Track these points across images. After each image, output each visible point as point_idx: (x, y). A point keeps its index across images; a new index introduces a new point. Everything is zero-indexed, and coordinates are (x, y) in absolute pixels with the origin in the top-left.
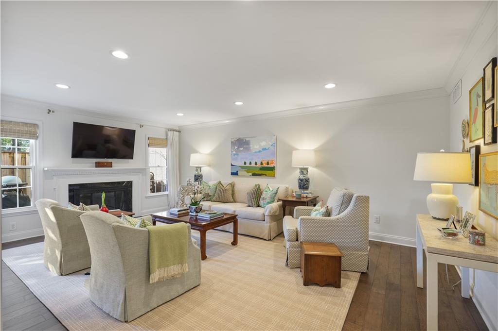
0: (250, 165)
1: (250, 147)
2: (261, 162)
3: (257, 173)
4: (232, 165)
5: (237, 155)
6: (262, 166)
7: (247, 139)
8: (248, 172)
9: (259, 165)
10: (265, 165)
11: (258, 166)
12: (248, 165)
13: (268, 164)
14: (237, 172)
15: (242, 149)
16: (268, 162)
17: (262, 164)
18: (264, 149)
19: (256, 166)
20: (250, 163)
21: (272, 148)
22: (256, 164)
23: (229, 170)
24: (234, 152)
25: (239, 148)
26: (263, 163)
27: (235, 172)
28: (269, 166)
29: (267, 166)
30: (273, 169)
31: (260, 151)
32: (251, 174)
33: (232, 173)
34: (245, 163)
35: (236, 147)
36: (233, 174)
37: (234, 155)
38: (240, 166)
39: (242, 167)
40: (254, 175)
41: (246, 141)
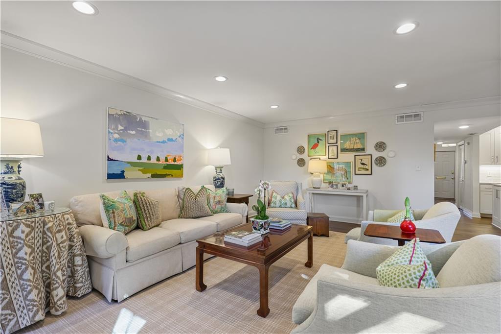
0: (148, 162)
1: (149, 132)
2: (166, 158)
3: (158, 173)
4: (109, 159)
5: (124, 141)
6: (167, 163)
7: (143, 119)
8: (144, 172)
9: (162, 161)
10: (171, 162)
11: (160, 163)
12: (144, 160)
13: (175, 160)
14: (123, 172)
15: (134, 132)
16: (175, 158)
17: (166, 160)
18: (170, 140)
19: (158, 162)
20: (149, 158)
21: (179, 139)
22: (158, 159)
23: (103, 169)
24: (116, 136)
25: (126, 129)
26: (168, 159)
27: (119, 172)
28: (176, 163)
29: (173, 163)
30: (180, 167)
31: (164, 142)
32: (149, 175)
33: (109, 175)
34: (139, 158)
35: (120, 128)
36: (111, 176)
37: (116, 140)
38: (128, 163)
39: (133, 164)
40: (154, 176)
41: (141, 119)
